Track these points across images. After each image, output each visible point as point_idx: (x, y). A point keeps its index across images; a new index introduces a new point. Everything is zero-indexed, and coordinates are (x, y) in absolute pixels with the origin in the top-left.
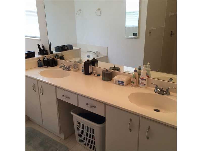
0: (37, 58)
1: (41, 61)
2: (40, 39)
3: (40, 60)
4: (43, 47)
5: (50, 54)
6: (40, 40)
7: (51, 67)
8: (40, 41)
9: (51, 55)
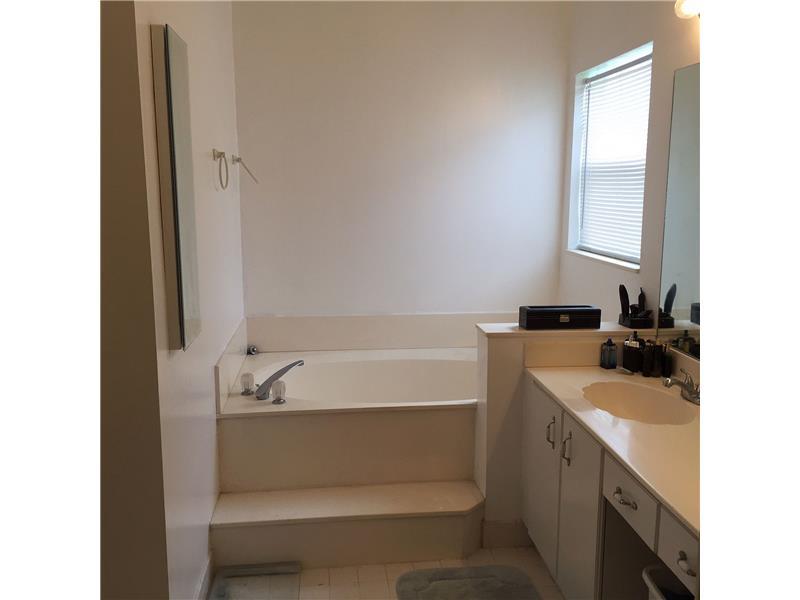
0: (606, 334)
1: (613, 347)
2: (637, 267)
3: (610, 343)
4: (642, 297)
5: (659, 327)
6: (638, 271)
7: (646, 374)
8: (636, 275)
9: (662, 330)
